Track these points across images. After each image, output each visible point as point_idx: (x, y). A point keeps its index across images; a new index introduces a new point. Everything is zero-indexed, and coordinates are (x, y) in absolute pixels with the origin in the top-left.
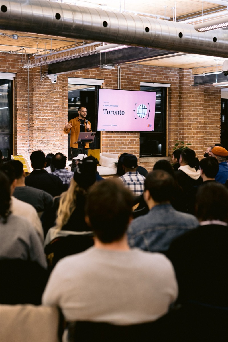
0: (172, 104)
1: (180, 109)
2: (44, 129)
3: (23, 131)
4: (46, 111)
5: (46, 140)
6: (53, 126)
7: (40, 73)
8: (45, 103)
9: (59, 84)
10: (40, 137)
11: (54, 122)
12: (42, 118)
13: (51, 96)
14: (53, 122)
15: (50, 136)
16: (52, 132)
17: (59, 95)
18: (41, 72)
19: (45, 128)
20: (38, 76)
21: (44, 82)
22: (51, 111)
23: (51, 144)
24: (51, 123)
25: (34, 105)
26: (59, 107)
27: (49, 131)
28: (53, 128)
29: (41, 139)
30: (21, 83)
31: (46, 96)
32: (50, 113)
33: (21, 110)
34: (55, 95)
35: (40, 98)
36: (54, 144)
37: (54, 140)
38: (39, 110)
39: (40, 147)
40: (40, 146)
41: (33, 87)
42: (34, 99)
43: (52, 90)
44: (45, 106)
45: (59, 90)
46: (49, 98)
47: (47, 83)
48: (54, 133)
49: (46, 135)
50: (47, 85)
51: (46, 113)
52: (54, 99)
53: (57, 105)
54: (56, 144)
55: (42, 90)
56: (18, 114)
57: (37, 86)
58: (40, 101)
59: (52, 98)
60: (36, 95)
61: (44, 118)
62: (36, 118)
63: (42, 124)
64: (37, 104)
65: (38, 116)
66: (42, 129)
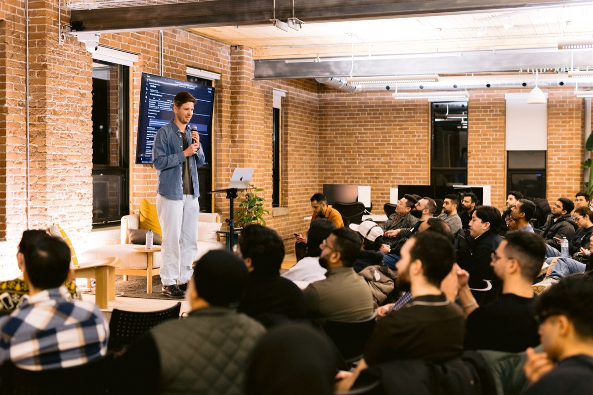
0: (223, 114)
1: (233, 122)
2: (64, 158)
3: (18, 163)
4: (67, 117)
5: (67, 183)
6: (78, 151)
7: (58, 26)
8: (65, 97)
9: (87, 55)
10: (57, 177)
11: (80, 144)
12: (60, 132)
13: (75, 82)
14: (77, 142)
15: (74, 176)
16: (76, 166)
17: (87, 82)
18: (60, 24)
19: (66, 156)
20: (54, 32)
21: (64, 47)
22: (75, 118)
23: (76, 193)
24: (75, 145)
25: (47, 101)
26: (87, 110)
27: (71, 164)
28: (78, 157)
29: (60, 182)
30: (14, 45)
31: (66, 81)
32: (73, 122)
33: (13, 112)
34: (81, 81)
35: (57, 85)
36: (80, 193)
37: (80, 183)
38: (55, 113)
40: (57, 198)
41: (45, 57)
42: (48, 87)
43: (78, 69)
44: (66, 105)
46: (71, 87)
47: (67, 50)
48: (80, 167)
49: (67, 174)
50: (68, 56)
51: (68, 120)
52: (80, 90)
54: (83, 194)
55: (61, 67)
56: (7, 122)
57: (53, 57)
58: (58, 93)
59: (77, 87)
60: (51, 77)
61: (64, 132)
62: (52, 133)
63: (61, 148)
64: (52, 99)
65: (54, 129)
66: (61, 159)
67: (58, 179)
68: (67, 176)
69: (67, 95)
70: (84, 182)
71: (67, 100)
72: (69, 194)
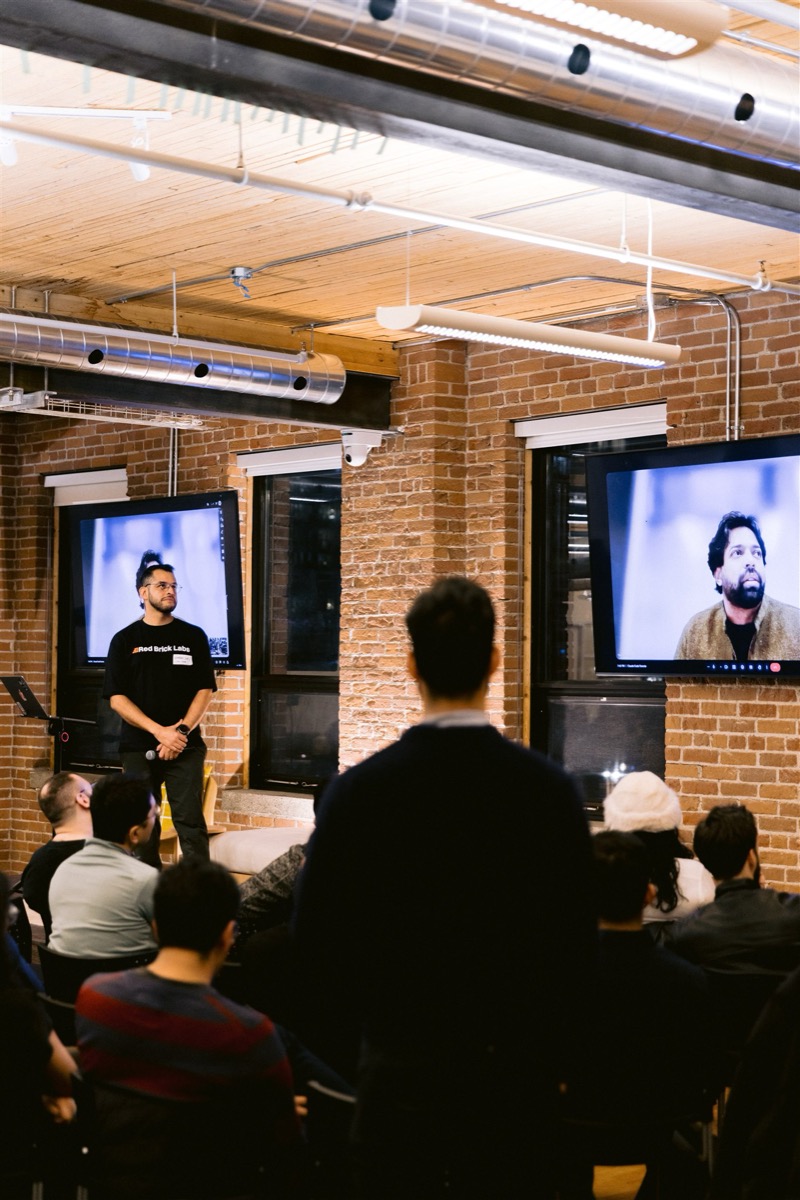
4: (380, 589)
5: (377, 710)
9: (425, 462)
10: (359, 698)
12: (367, 616)
13: (395, 520)
15: (392, 696)
17: (421, 514)
19: (377, 660)
21: (375, 463)
22: (395, 587)
24: (395, 639)
26: (421, 568)
27: (389, 674)
29: (365, 708)
31: (378, 522)
32: (391, 595)
34: (408, 516)
38: (358, 583)
39: (360, 742)
43: (401, 493)
44: (378, 567)
45: (421, 491)
46: (387, 531)
48: (404, 681)
49: (378, 693)
50: (384, 476)
51: (381, 594)
53: (415, 559)
55: (368, 500)
57: (355, 485)
58: (362, 548)
59: (400, 529)
60: (350, 522)
61: (374, 616)
62: (350, 621)
63: (368, 644)
64: (352, 560)
65: (355, 611)
66: (368, 666)
67: (360, 701)
68: (378, 697)
69: (382, 548)
70: (415, 710)
71: (380, 556)
72: (382, 730)
